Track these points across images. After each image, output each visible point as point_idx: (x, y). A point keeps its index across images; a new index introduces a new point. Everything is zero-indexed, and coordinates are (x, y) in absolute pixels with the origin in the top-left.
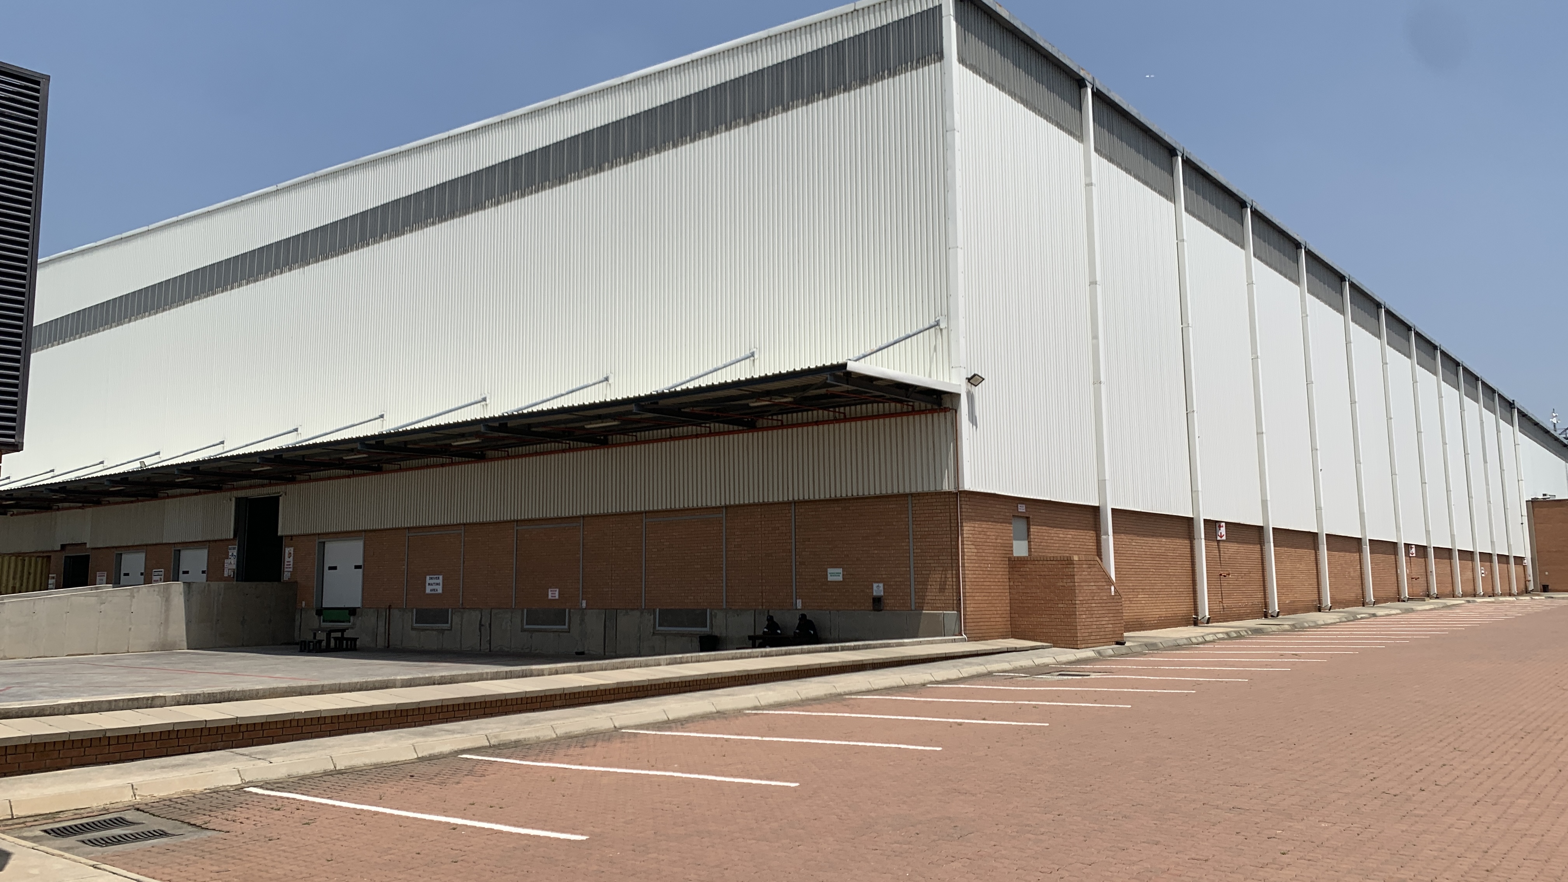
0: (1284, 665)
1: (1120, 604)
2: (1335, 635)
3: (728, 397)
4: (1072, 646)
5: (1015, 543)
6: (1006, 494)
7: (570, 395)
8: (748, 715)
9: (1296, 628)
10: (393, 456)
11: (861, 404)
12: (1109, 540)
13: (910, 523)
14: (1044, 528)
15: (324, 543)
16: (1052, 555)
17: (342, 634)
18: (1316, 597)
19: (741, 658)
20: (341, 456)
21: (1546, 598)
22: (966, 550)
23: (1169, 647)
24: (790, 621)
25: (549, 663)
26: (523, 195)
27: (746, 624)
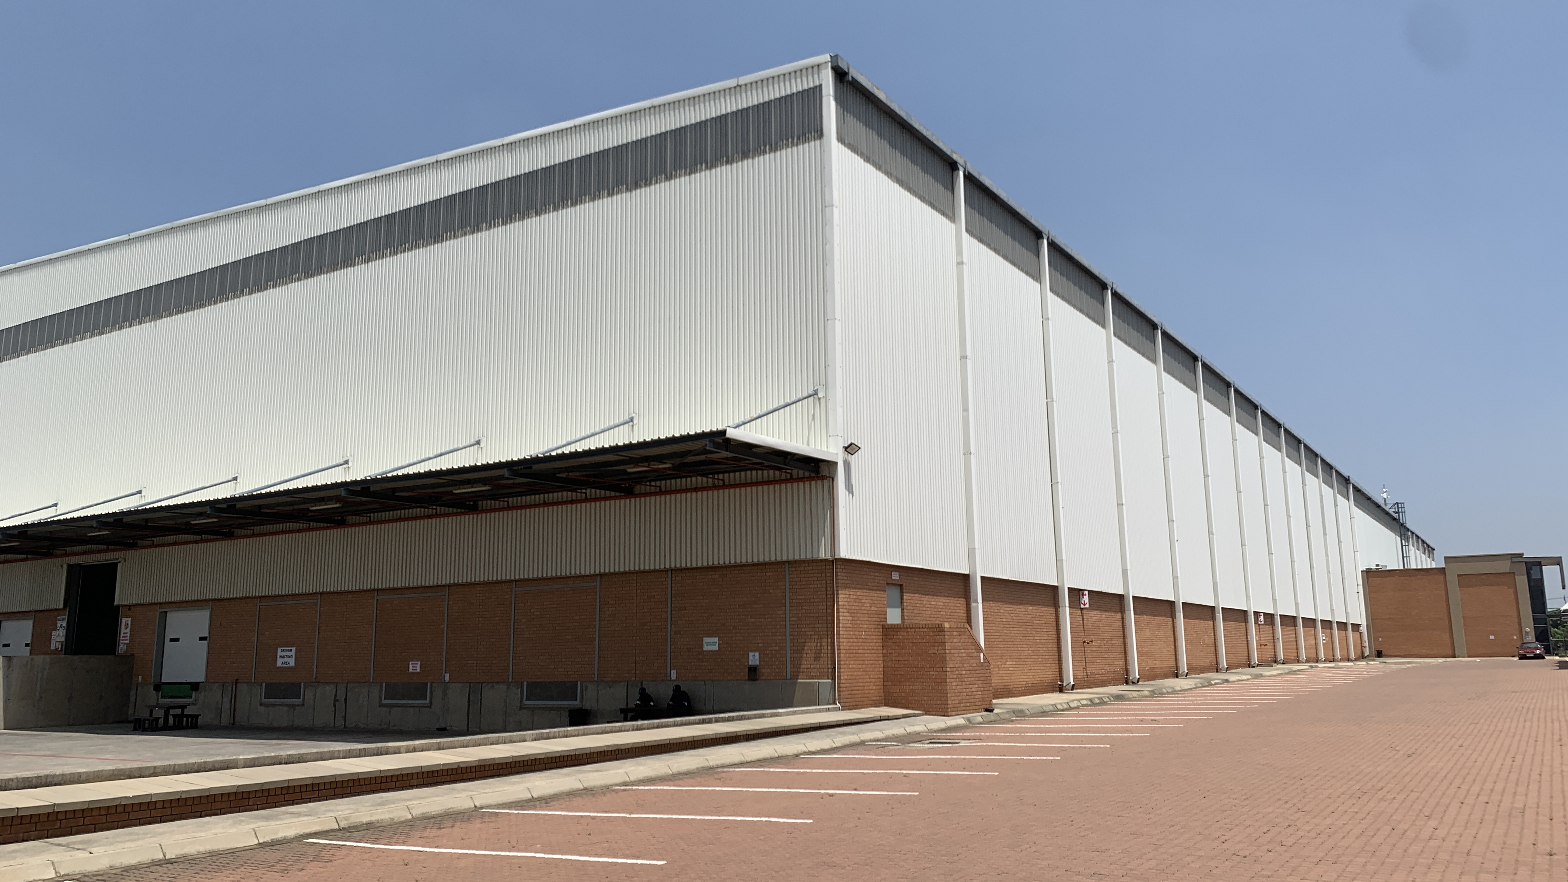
0: (1144, 730)
1: (988, 671)
2: (1191, 700)
3: (605, 462)
4: (943, 714)
5: (889, 610)
6: (881, 562)
7: (439, 458)
8: (617, 791)
9: (1155, 694)
10: (245, 521)
11: (740, 471)
12: (979, 608)
13: (787, 590)
14: (916, 595)
15: (166, 613)
16: (924, 622)
17: (183, 711)
18: (1173, 664)
19: (611, 732)
20: (188, 520)
21: (1380, 663)
22: (841, 618)
23: (1035, 713)
24: (663, 692)
25: (407, 741)
26: (396, 253)
27: (619, 696)
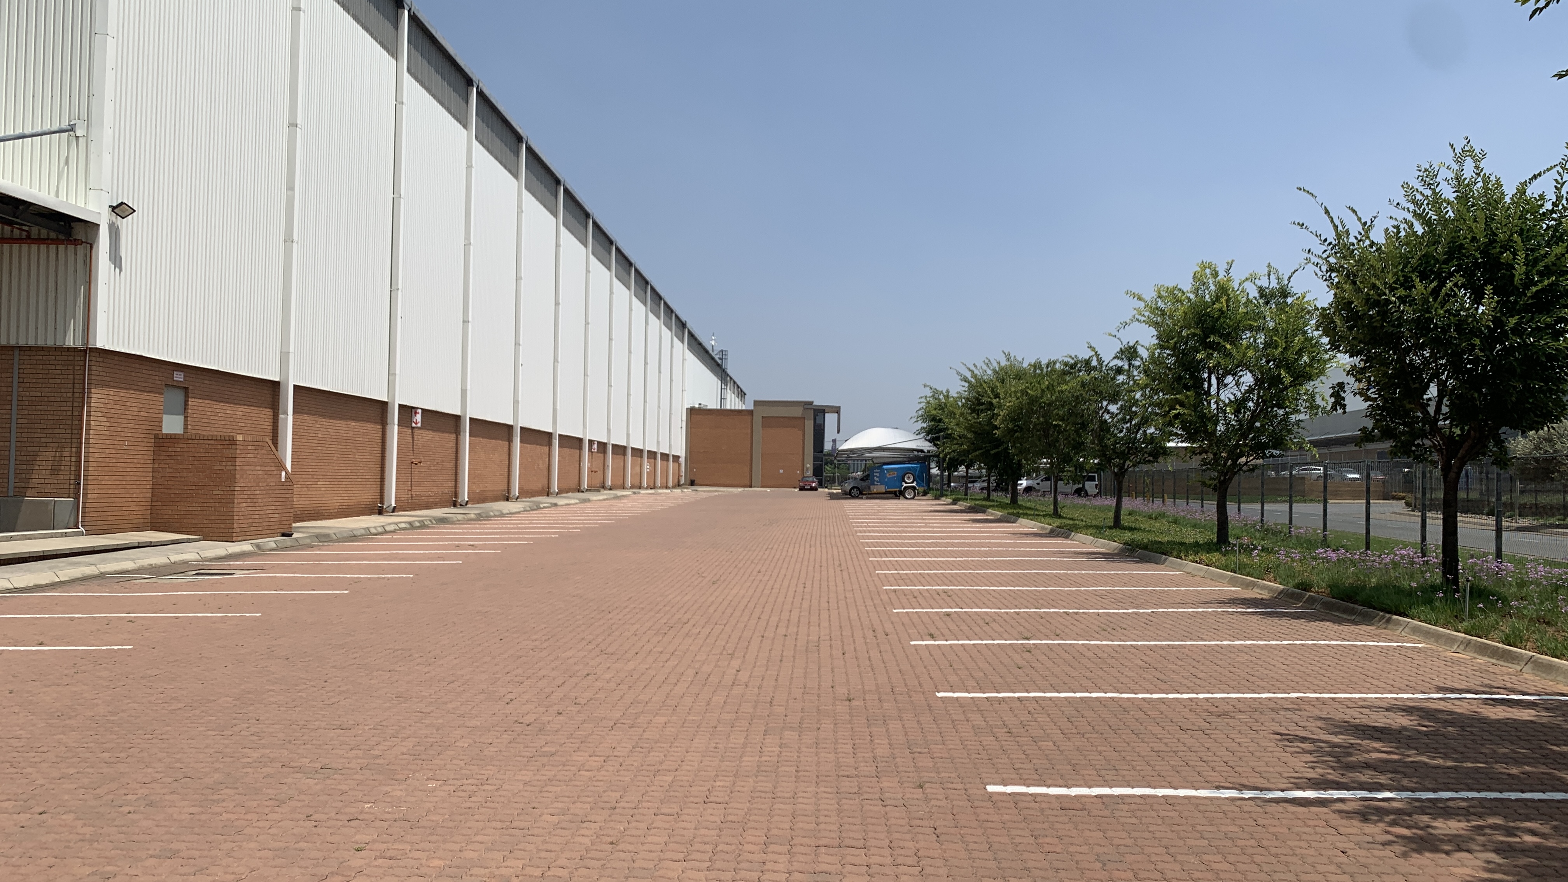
0: (457, 557)
1: (290, 491)
2: (516, 524)
4: (226, 539)
5: (166, 417)
9: (482, 517)
12: (288, 420)
13: (15, 384)
14: (206, 401)
16: (213, 433)
18: (505, 487)
21: (693, 490)
22: (91, 421)
23: (343, 538)
